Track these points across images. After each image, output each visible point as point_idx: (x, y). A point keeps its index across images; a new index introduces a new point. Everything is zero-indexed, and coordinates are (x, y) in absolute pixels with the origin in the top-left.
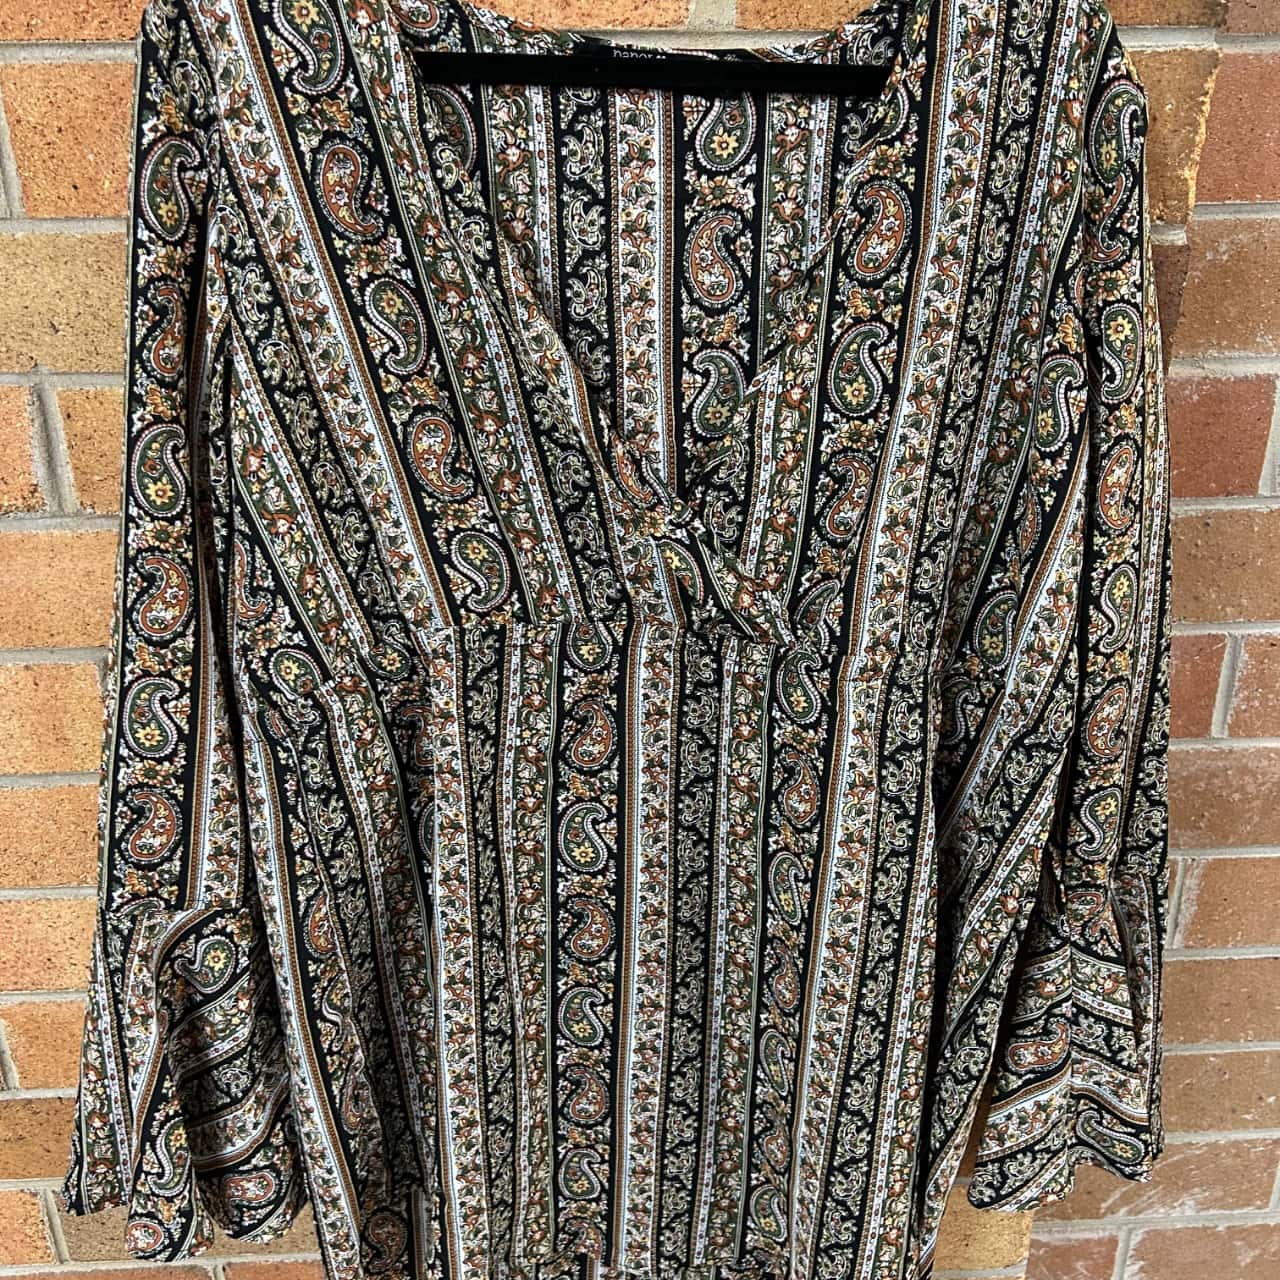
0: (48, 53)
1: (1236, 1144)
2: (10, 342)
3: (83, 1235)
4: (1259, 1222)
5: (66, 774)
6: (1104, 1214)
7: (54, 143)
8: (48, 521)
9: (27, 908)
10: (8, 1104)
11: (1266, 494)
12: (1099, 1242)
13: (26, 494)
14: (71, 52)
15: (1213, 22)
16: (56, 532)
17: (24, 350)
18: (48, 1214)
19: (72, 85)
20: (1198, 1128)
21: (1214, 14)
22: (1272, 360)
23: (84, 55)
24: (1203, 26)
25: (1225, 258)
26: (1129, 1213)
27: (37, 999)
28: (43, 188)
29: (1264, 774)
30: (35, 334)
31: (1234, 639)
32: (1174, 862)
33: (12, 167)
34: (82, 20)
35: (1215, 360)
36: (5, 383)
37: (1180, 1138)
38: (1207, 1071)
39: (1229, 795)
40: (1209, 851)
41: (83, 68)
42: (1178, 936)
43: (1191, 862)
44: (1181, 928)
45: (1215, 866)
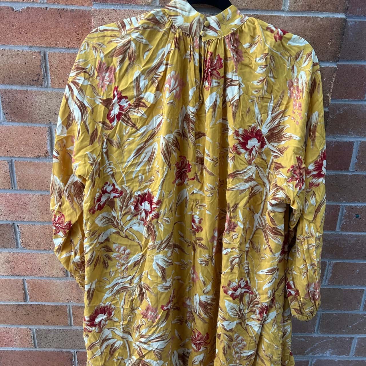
0: (60, 50)
1: (341, 338)
2: (45, 116)
3: (42, 341)
4: (347, 359)
6: (306, 354)
7: (60, 71)
8: (50, 160)
9: (35, 255)
10: (26, 305)
11: (351, 170)
12: (304, 361)
13: (45, 153)
14: (65, 50)
15: (336, 61)
17: (48, 119)
18: (33, 335)
19: (65, 58)
20: (330, 333)
21: (336, 59)
22: (353, 138)
23: (68, 51)
24: (333, 61)
25: (342, 112)
26: (312, 354)
27: (36, 279)
28: (56, 81)
29: (350, 241)
30: (51, 115)
31: (343, 206)
32: (326, 262)
33: (49, 76)
34: (69, 43)
35: (339, 137)
36: (42, 126)
37: (326, 335)
38: (333, 318)
39: (341, 246)
40: (335, 260)
41: (68, 54)
42: (327, 282)
43: (330, 263)
44: (327, 280)
45: (336, 264)
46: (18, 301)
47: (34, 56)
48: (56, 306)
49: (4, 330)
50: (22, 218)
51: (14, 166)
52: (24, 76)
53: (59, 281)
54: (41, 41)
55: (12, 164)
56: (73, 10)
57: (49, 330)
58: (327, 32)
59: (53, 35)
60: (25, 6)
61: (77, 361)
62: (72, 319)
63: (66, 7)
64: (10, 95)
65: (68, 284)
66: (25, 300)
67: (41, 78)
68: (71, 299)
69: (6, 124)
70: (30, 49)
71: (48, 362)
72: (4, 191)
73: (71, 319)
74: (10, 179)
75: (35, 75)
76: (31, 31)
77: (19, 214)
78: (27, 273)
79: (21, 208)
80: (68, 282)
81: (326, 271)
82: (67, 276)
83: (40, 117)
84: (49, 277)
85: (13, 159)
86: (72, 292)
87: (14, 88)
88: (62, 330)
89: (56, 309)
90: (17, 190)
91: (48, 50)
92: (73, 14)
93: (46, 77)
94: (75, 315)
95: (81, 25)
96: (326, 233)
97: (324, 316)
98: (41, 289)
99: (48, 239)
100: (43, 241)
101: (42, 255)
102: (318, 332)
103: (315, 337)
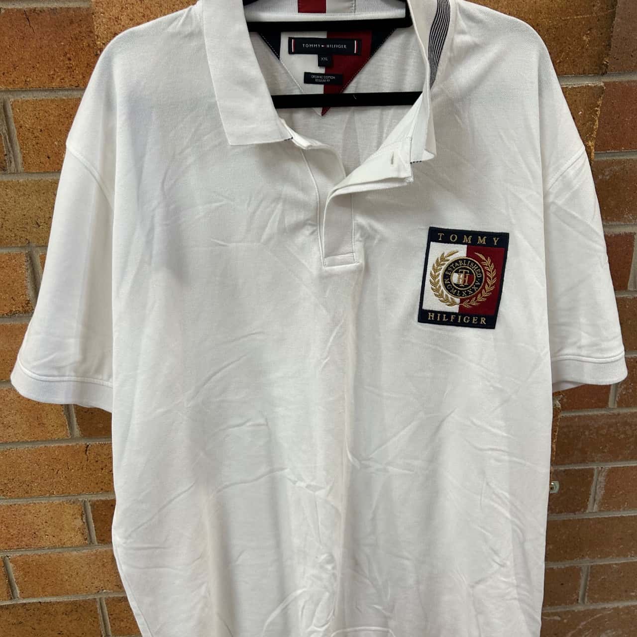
0: (35, 94)
1: (628, 608)
2: (16, 232)
5: (42, 441)
7: (38, 137)
9: (24, 508)
10: (14, 606)
11: (631, 290)
13: (24, 305)
14: (46, 93)
15: (601, 73)
17: (23, 236)
19: (47, 109)
20: (607, 600)
21: (601, 68)
22: (632, 225)
23: (52, 96)
24: (595, 74)
25: (608, 178)
27: (29, 553)
28: (32, 159)
30: (28, 228)
32: (593, 469)
33: (17, 148)
34: (52, 79)
36: (14, 251)
37: (600, 606)
38: (612, 572)
39: (619, 436)
40: (610, 463)
41: (52, 101)
42: (596, 506)
43: (600, 469)
44: (597, 502)
45: (613, 471)
48: (74, 603)
53: (75, 553)
56: (55, 9)
58: (581, 15)
59: (17, 64)
62: (109, 623)
63: (39, 5)
65: (93, 557)
66: (12, 596)
67: (1, 155)
68: (102, 585)
73: (105, 624)
78: (10, 543)
80: (95, 554)
81: (593, 485)
82: (91, 542)
83: (7, 233)
84: (55, 547)
86: (103, 573)
89: (75, 608)
91: (10, 96)
92: (55, 17)
93: (11, 152)
94: (114, 616)
95: (74, 40)
96: (590, 413)
97: (594, 571)
98: (42, 573)
99: (45, 474)
100: (37, 479)
101: (37, 507)
102: (584, 602)
103: (579, 612)
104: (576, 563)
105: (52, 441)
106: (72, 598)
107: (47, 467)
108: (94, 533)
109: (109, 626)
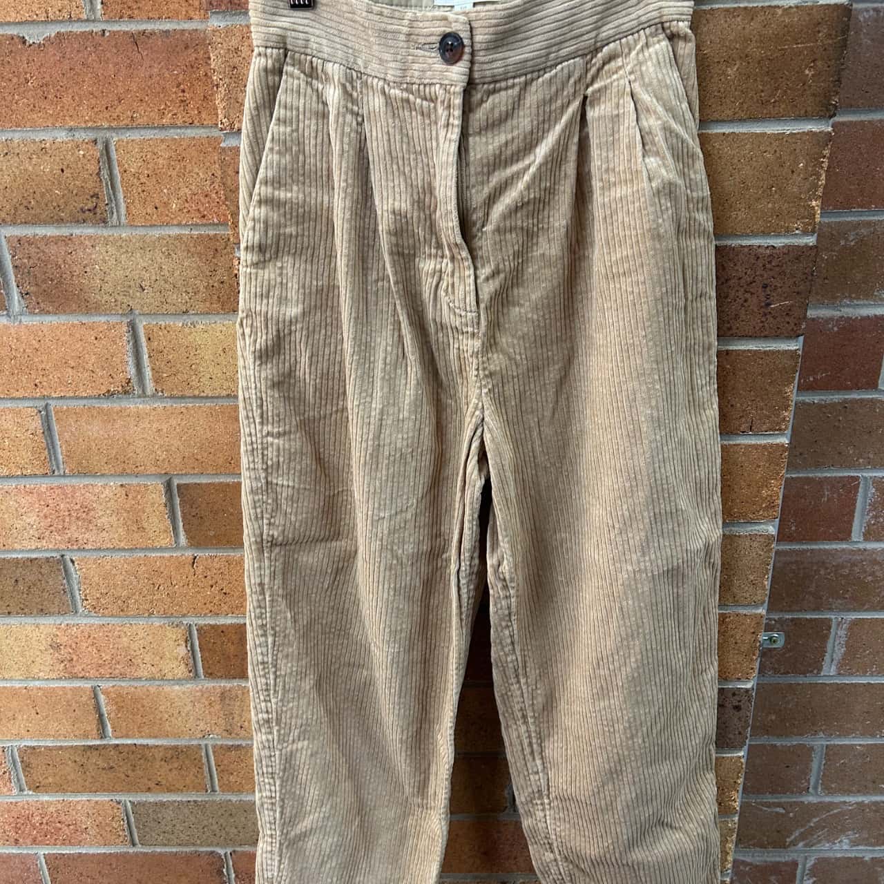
0: (143, 132)
1: (876, 803)
2: (117, 296)
3: (147, 829)
5: (143, 549)
6: (789, 846)
7: (145, 183)
8: (136, 400)
9: (118, 629)
10: (105, 747)
11: (883, 389)
12: (786, 864)
13: (124, 384)
14: (155, 131)
15: (828, 115)
16: (141, 406)
17: (125, 301)
18: (127, 816)
19: (156, 150)
20: (849, 792)
21: (828, 110)
23: (162, 135)
24: (820, 116)
25: (852, 243)
26: (805, 845)
28: (137, 209)
30: (131, 292)
31: (865, 478)
32: (830, 620)
33: (121, 196)
34: (162, 114)
35: (848, 306)
36: (114, 320)
37: (839, 798)
38: (855, 755)
39: (865, 578)
40: (853, 613)
41: (162, 141)
42: (834, 668)
43: (841, 620)
44: (835, 662)
45: (856, 623)
46: (86, 736)
47: (82, 152)
48: (176, 748)
49: (59, 807)
50: (81, 542)
51: (54, 419)
52: (62, 201)
53: (177, 687)
54: (96, 113)
55: (47, 415)
56: (167, 32)
57: (162, 804)
58: (801, 43)
59: (122, 96)
60: (51, 31)
61: (233, 876)
62: (216, 776)
63: (149, 27)
64: (33, 250)
65: (199, 694)
66: (103, 735)
67: (101, 205)
68: (208, 729)
69: (26, 320)
70: (70, 134)
71: (165, 879)
72: (34, 481)
73: (211, 776)
74: (46, 452)
75: (89, 197)
76: (70, 91)
77: (73, 533)
79: (78, 518)
80: (201, 690)
81: (831, 641)
82: (197, 675)
83: (106, 297)
84: (153, 679)
85: (50, 402)
86: (210, 713)
87: (41, 231)
88: (192, 803)
89: (176, 754)
90: (64, 476)
91: (114, 134)
92: (168, 41)
93: (114, 202)
94: (222, 767)
95: (189, 67)
96: (827, 547)
97: (831, 753)
98: (138, 710)
99: (144, 589)
100: (135, 594)
101: (134, 628)
102: (816, 792)
103: (809, 803)
104: (807, 740)
105: (153, 549)
106: (173, 743)
107: (146, 581)
108: (200, 664)
109: (216, 779)
